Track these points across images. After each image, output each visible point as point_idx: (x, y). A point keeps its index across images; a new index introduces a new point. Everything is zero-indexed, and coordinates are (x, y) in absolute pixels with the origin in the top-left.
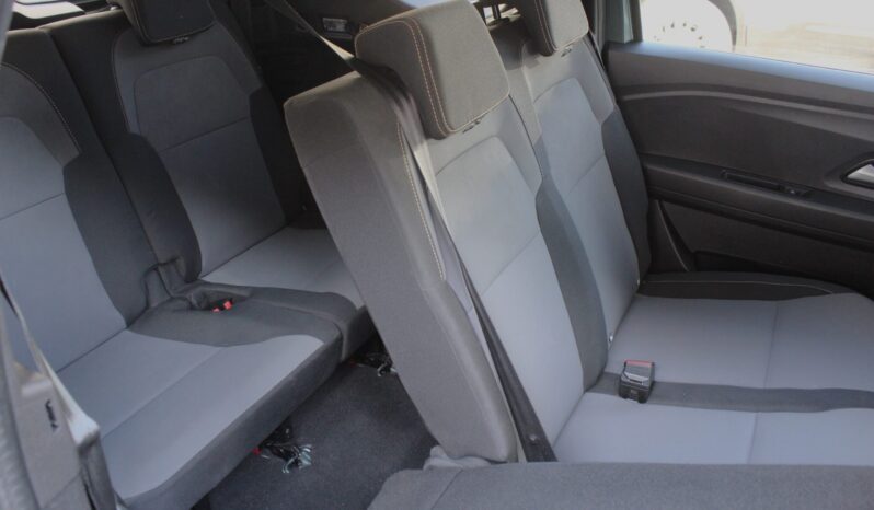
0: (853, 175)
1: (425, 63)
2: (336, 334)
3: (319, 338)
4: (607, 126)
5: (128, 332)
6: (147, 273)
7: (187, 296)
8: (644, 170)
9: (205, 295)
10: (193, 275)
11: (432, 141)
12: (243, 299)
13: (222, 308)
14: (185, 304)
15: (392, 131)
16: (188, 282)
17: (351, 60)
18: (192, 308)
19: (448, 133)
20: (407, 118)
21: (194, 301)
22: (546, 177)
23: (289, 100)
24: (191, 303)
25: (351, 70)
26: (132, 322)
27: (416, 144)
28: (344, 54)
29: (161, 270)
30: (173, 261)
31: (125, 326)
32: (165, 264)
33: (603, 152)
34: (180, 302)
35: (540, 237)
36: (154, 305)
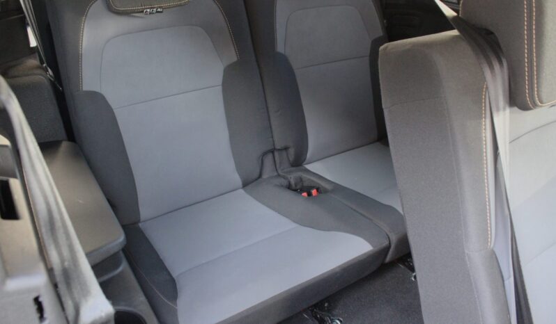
1: (530, 29)
2: (386, 243)
3: (371, 244)
5: (242, 191)
6: (265, 154)
7: (289, 176)
9: (301, 179)
10: (298, 162)
11: (516, 109)
12: (326, 191)
13: (310, 194)
14: (285, 182)
15: (477, 94)
16: (293, 166)
17: (454, 18)
18: (289, 187)
19: (535, 105)
20: (496, 82)
21: (293, 182)
23: (386, 45)
24: (289, 183)
25: (452, 28)
26: (245, 184)
27: (498, 110)
28: (448, 12)
29: (276, 154)
30: (286, 149)
31: (241, 186)
32: (279, 150)
34: (283, 180)
36: (265, 176)
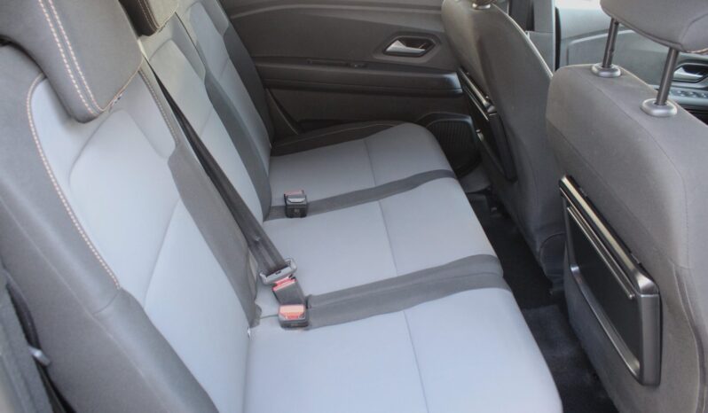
0: (389, 49)
4: (226, 37)
8: (256, 67)
11: (144, 37)
22: (207, 69)
33: (228, 56)
35: (214, 112)
